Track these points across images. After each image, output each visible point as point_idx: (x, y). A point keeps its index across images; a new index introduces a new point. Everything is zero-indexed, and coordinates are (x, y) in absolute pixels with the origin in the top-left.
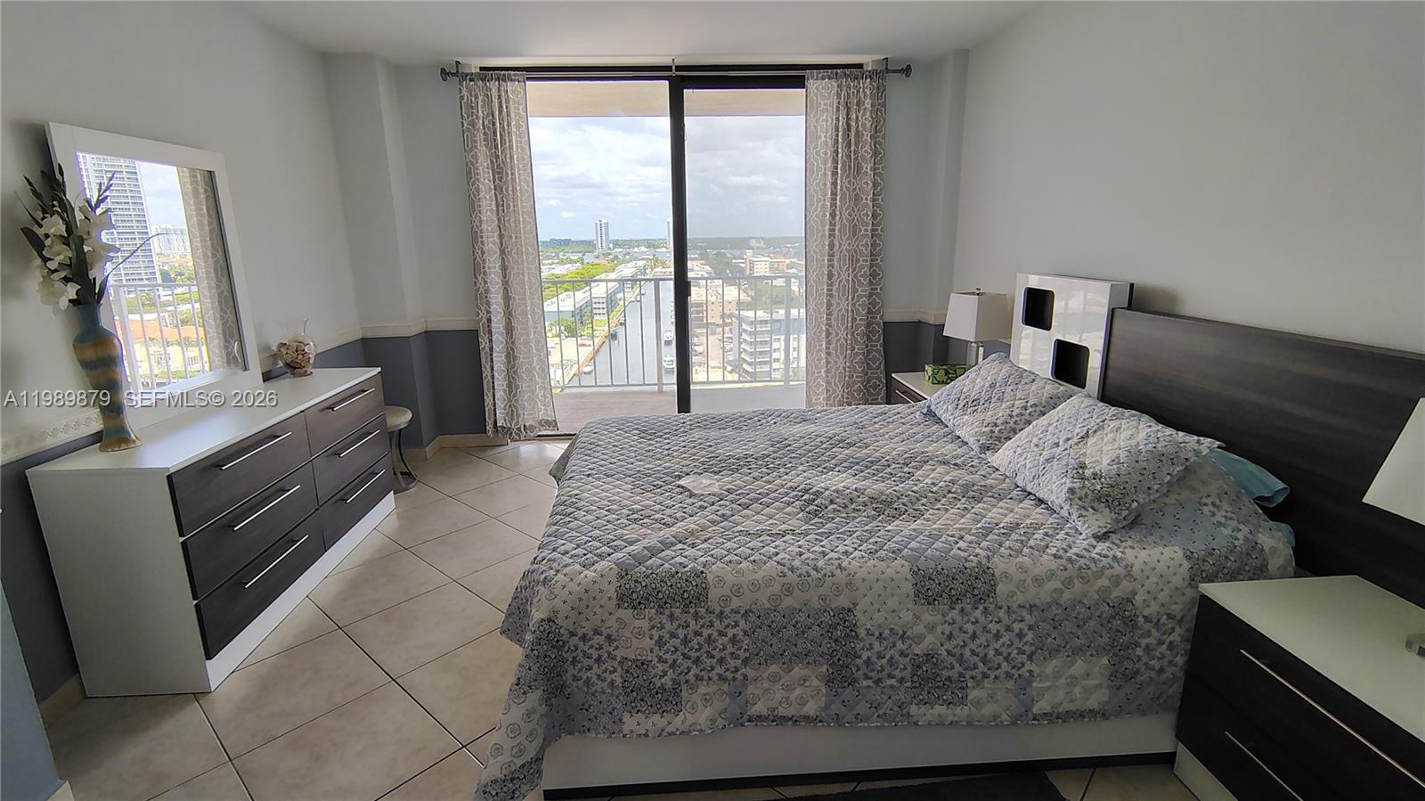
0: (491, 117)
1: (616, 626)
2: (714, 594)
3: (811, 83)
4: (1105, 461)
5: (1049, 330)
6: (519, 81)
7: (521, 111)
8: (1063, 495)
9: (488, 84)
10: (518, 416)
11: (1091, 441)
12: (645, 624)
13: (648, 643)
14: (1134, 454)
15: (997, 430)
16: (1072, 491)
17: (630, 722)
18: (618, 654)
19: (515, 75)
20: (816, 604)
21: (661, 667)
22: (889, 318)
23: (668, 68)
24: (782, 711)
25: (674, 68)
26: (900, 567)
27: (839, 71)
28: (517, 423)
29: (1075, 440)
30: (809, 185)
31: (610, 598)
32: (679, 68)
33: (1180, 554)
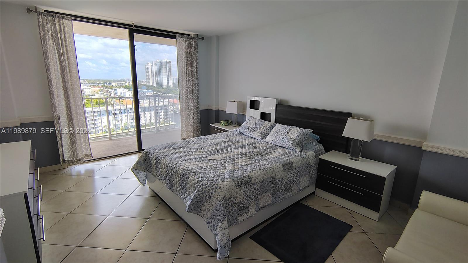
0: (56, 33)
1: (236, 194)
2: (253, 180)
3: (178, 38)
4: (295, 137)
5: (259, 110)
6: (69, 20)
7: (70, 32)
8: (291, 145)
9: (53, 19)
10: (77, 154)
11: (290, 133)
12: (242, 191)
13: (243, 196)
14: (300, 134)
15: (263, 134)
16: (292, 143)
17: (240, 219)
18: (236, 201)
19: (66, 17)
20: (270, 177)
21: (246, 201)
22: (201, 109)
23: (132, 26)
24: (265, 205)
25: (134, 26)
26: (279, 165)
27: (185, 36)
28: (77, 157)
29: (286, 133)
30: (179, 69)
31: (234, 187)
32: (135, 26)
33: (313, 152)
